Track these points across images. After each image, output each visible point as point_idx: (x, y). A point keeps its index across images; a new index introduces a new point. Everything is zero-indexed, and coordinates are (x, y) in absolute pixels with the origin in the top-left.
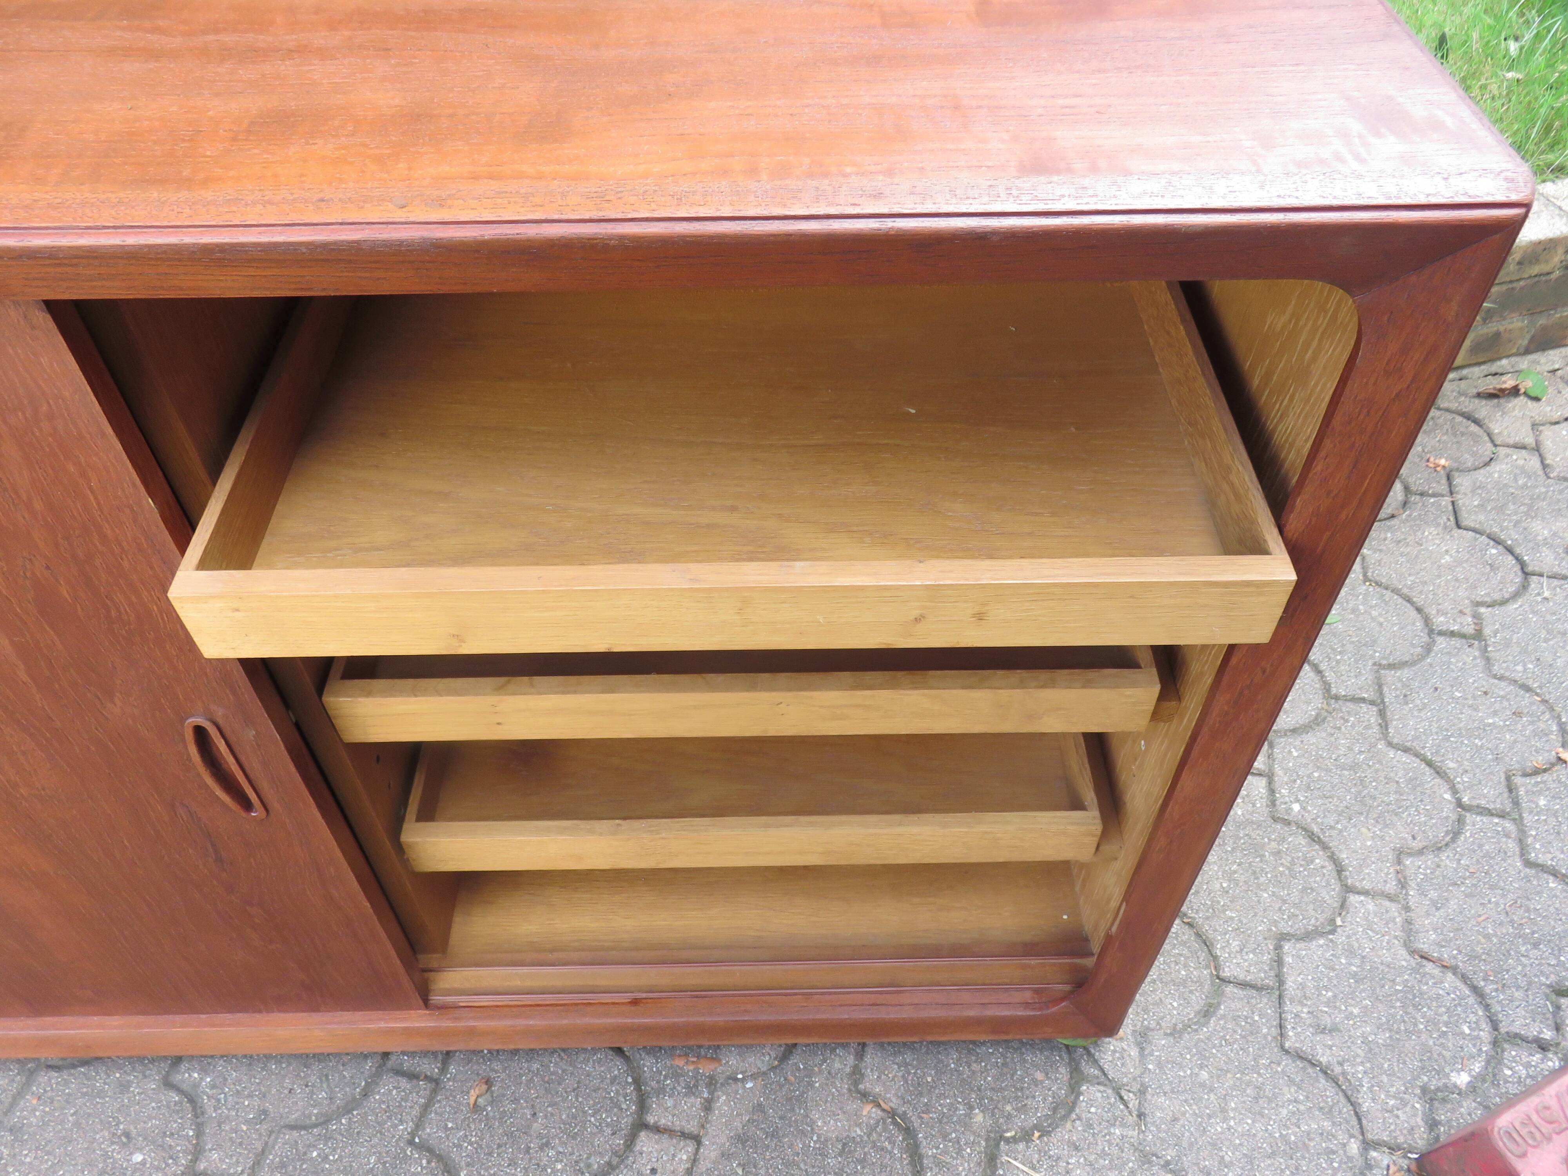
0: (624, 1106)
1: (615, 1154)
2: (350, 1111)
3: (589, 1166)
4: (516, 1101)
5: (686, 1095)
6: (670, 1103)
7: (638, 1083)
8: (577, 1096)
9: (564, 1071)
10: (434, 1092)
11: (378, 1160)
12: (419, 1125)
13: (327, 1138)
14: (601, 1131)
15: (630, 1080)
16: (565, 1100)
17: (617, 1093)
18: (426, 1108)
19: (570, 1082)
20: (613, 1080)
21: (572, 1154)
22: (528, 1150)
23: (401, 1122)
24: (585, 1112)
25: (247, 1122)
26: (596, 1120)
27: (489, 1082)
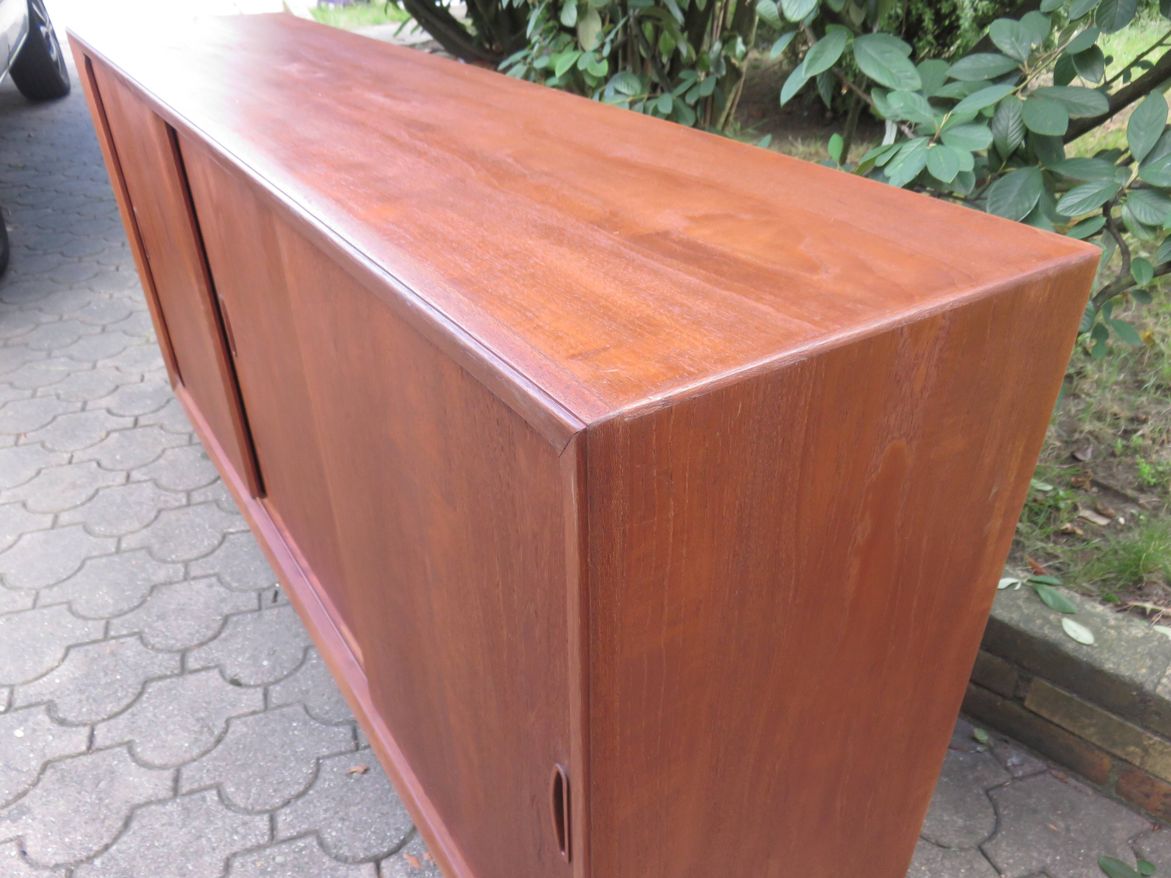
0: (384, 844)
1: (354, 858)
2: (323, 724)
3: (341, 848)
4: (362, 790)
5: (407, 873)
6: (398, 867)
7: (403, 843)
8: (379, 817)
9: (391, 802)
10: (352, 752)
11: (302, 752)
12: (329, 757)
13: (305, 724)
14: (364, 842)
15: (402, 838)
16: (374, 812)
17: (391, 836)
18: (341, 753)
19: (386, 809)
20: (398, 829)
21: (344, 835)
22: (336, 813)
23: (328, 748)
24: (371, 827)
25: (300, 689)
26: (370, 835)
27: (366, 771)
